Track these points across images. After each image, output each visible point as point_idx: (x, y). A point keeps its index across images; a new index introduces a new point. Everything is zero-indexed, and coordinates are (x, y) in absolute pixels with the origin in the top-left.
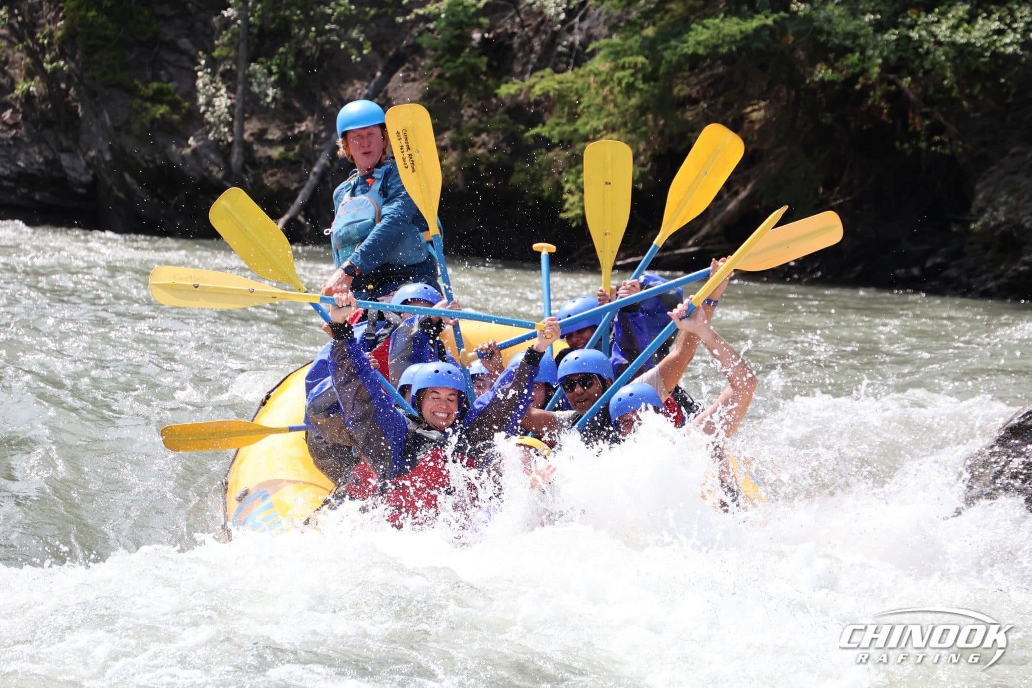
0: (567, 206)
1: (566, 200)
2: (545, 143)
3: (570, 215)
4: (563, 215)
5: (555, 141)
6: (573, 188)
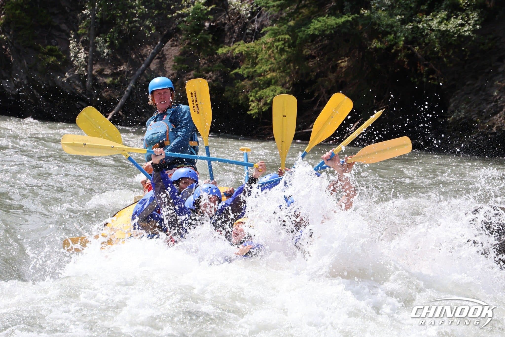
0: (251, 108)
1: (250, 105)
2: (241, 77)
3: (252, 112)
4: (249, 112)
5: (245, 76)
6: (254, 99)
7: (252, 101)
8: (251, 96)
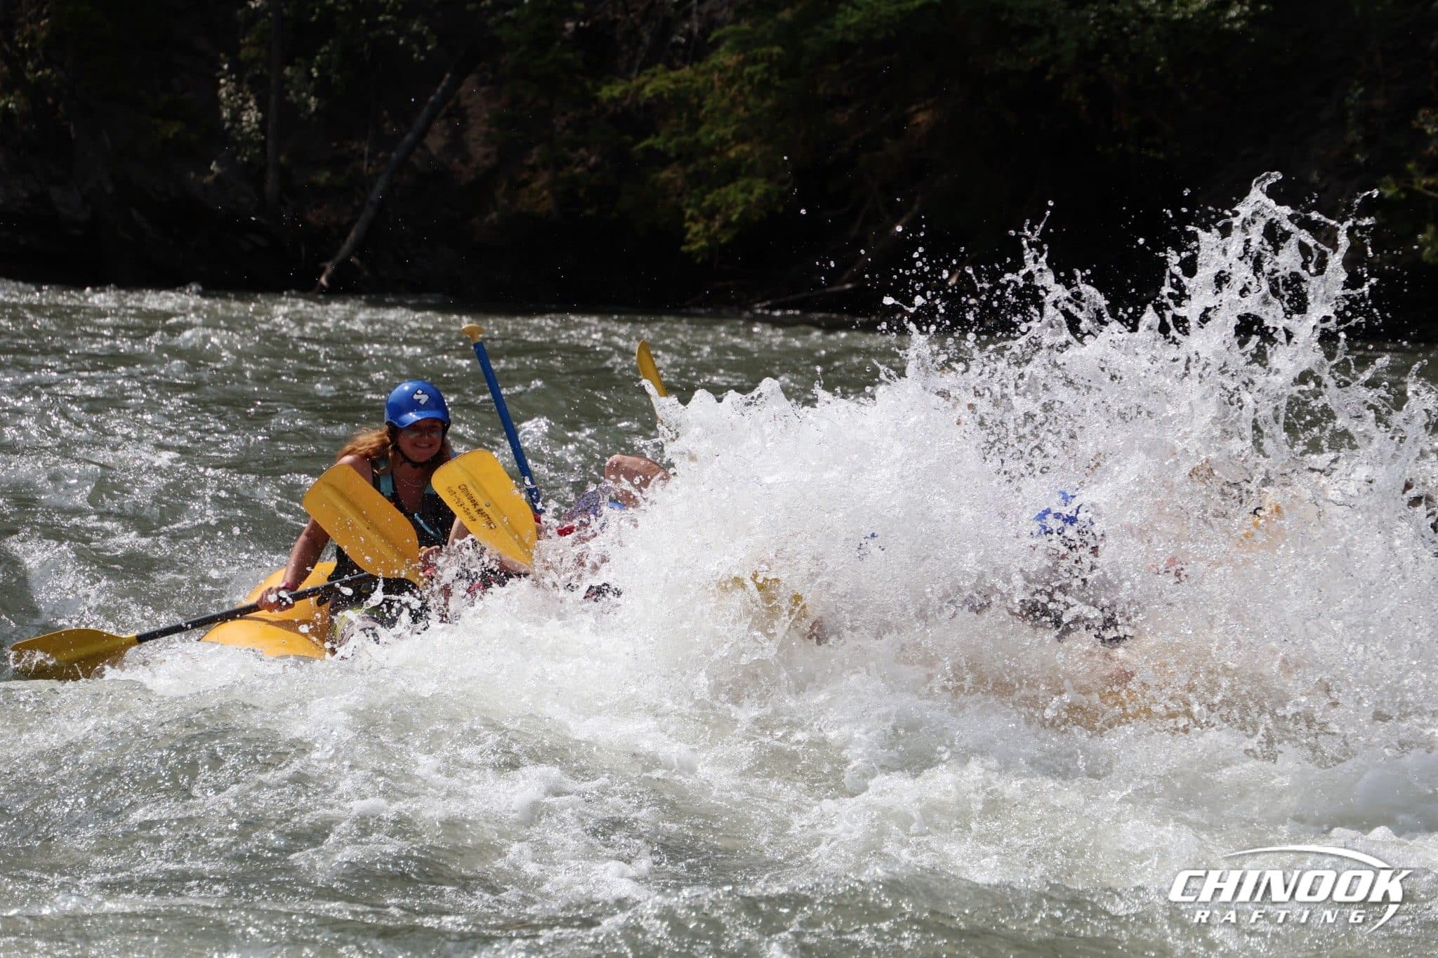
0: (689, 236)
1: (688, 229)
2: (659, 159)
3: (694, 247)
4: (684, 248)
5: (672, 155)
6: (696, 213)
7: (693, 219)
8: (688, 206)
